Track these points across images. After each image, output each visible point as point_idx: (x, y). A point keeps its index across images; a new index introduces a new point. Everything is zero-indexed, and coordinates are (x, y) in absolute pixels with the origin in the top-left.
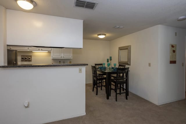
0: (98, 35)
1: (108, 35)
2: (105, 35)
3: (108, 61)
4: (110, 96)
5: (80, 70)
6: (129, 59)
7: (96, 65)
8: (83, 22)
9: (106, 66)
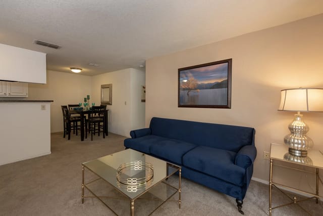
0: (71, 68)
1: (84, 70)
2: (81, 69)
3: (85, 101)
4: (86, 138)
5: (43, 108)
6: (111, 98)
7: (70, 106)
8: (47, 55)
9: (83, 106)
